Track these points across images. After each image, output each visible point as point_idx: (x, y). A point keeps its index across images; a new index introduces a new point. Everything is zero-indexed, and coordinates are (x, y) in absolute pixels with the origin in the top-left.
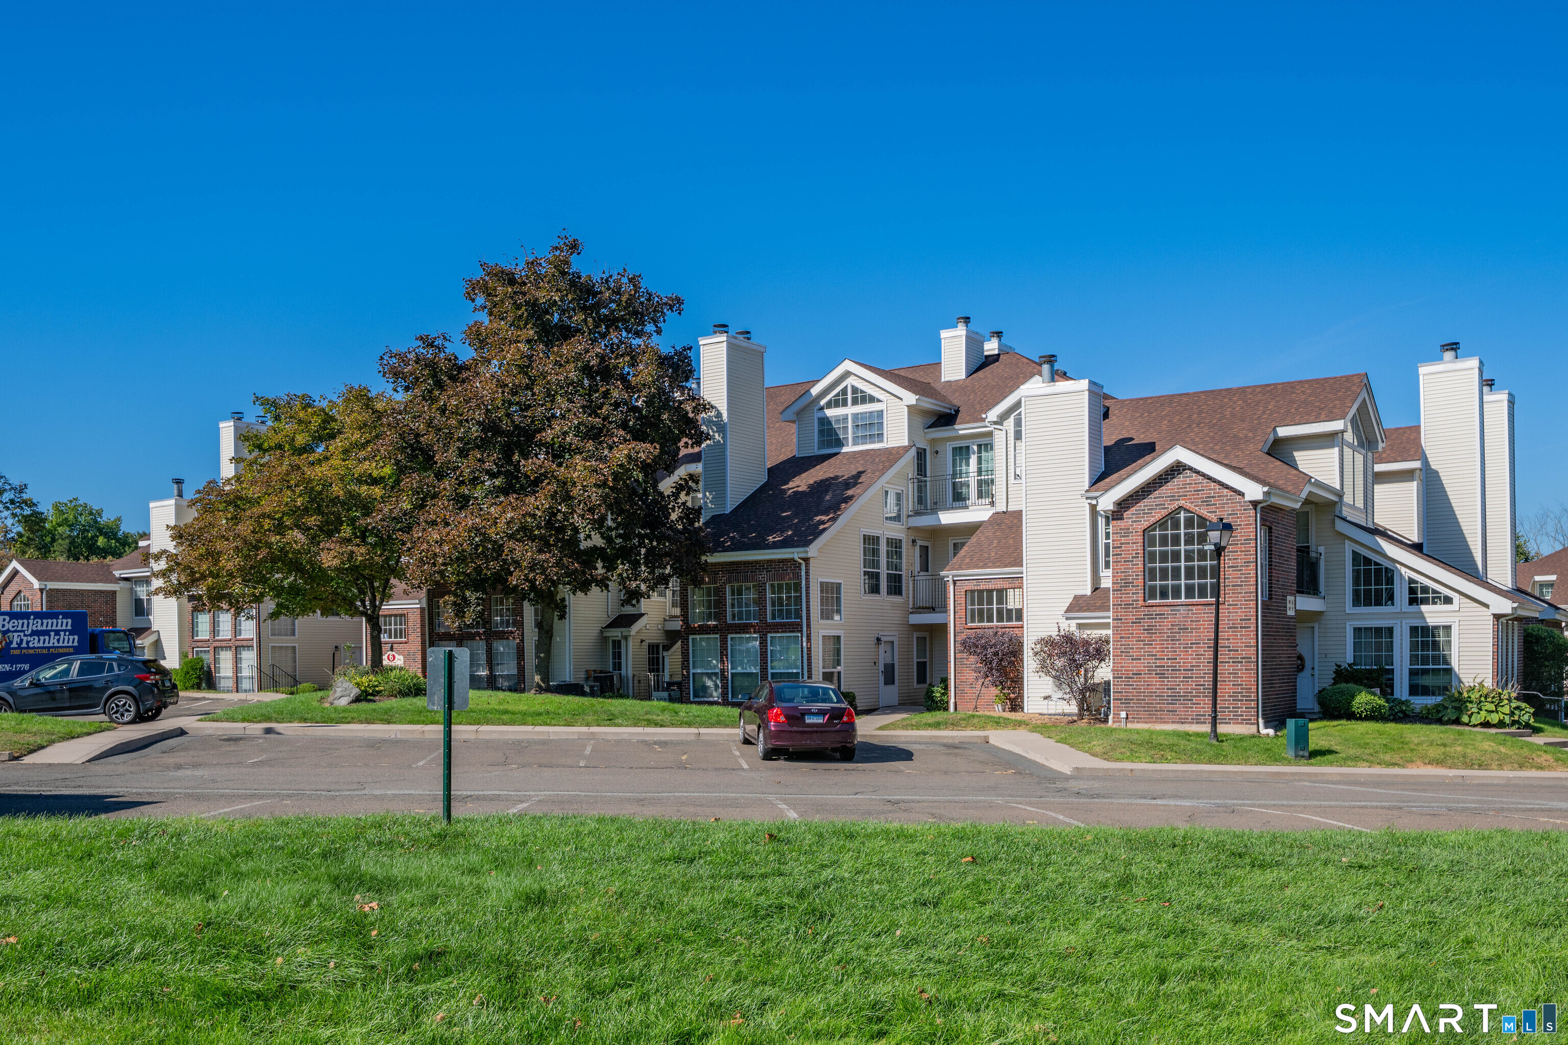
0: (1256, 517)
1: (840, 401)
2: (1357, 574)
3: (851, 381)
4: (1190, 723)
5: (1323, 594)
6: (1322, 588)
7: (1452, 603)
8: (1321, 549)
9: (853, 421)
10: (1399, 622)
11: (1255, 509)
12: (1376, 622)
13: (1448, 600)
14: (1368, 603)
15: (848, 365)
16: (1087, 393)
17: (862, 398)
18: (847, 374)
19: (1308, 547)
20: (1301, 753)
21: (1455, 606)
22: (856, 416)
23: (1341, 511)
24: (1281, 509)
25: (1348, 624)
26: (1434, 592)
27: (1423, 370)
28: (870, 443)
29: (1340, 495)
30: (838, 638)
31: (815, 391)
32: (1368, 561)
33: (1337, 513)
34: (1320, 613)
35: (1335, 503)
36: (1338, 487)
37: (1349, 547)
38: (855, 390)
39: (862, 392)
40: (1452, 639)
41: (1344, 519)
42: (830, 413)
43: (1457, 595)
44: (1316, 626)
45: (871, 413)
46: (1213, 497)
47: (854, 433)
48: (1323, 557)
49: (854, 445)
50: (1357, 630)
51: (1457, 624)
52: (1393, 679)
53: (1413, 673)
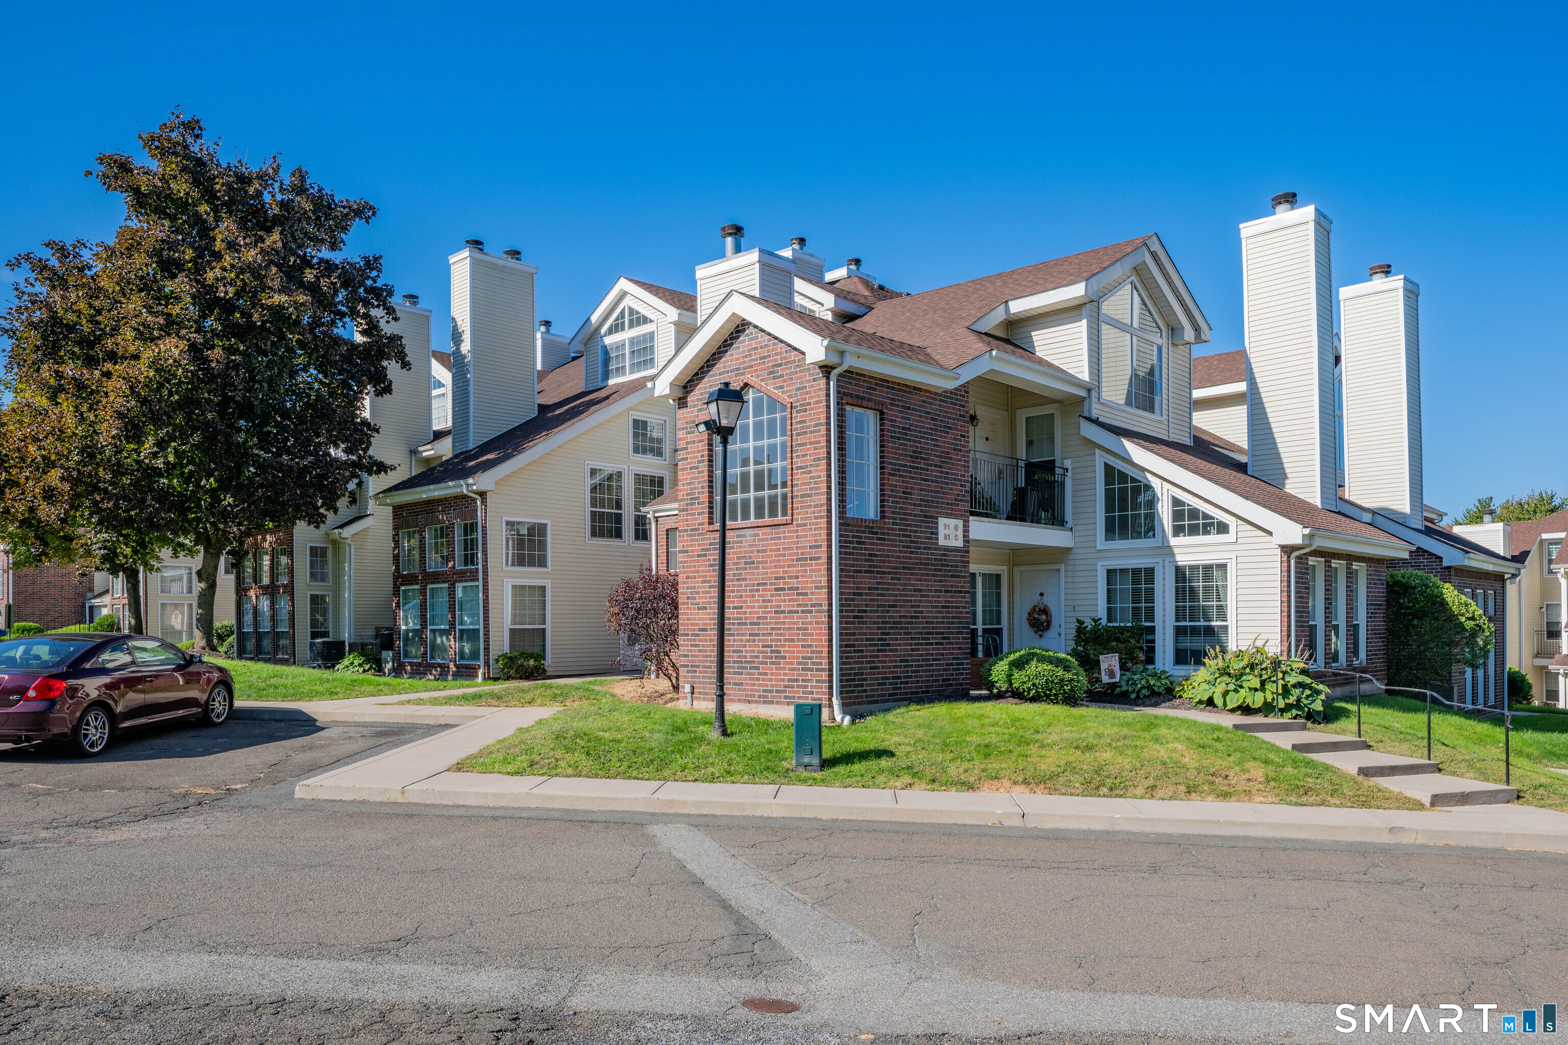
0: (828, 389)
1: (617, 328)
2: (1109, 495)
3: (627, 302)
4: (757, 702)
5: (1069, 525)
6: (1069, 516)
7: (1228, 533)
8: (1068, 464)
9: (630, 347)
10: (1160, 560)
11: (828, 378)
12: (1130, 562)
13: (1223, 528)
14: (1124, 535)
15: (623, 284)
16: (758, 265)
17: (639, 320)
18: (623, 295)
19: (1054, 461)
20: (806, 760)
21: (1230, 537)
22: (632, 341)
23: (1090, 411)
24: (920, 390)
25: (1099, 564)
26: (1206, 516)
27: (1247, 229)
28: (645, 370)
29: (1092, 389)
30: (543, 588)
31: (594, 318)
32: (1123, 477)
33: (1086, 414)
34: (1068, 550)
35: (1083, 399)
36: (1084, 375)
37: (1100, 458)
38: (632, 311)
39: (638, 313)
40: (1229, 583)
41: (1096, 422)
42: (608, 340)
43: (1233, 519)
44: (1062, 567)
45: (644, 335)
46: (780, 365)
47: (630, 360)
48: (1069, 474)
49: (631, 373)
50: (1110, 573)
51: (1234, 560)
52: (1153, 641)
53: (1180, 632)
